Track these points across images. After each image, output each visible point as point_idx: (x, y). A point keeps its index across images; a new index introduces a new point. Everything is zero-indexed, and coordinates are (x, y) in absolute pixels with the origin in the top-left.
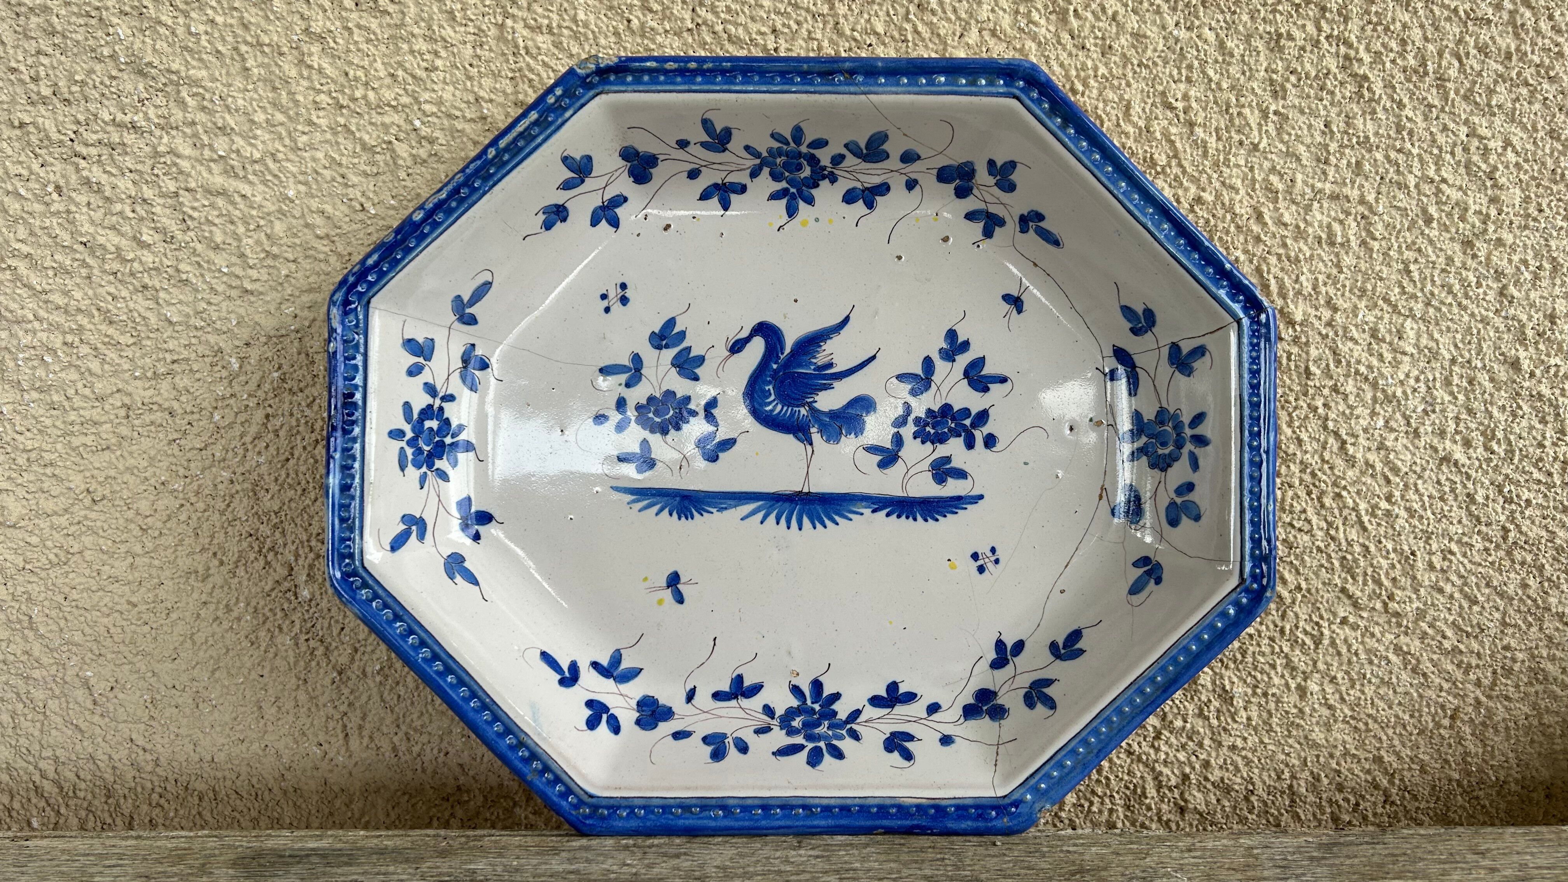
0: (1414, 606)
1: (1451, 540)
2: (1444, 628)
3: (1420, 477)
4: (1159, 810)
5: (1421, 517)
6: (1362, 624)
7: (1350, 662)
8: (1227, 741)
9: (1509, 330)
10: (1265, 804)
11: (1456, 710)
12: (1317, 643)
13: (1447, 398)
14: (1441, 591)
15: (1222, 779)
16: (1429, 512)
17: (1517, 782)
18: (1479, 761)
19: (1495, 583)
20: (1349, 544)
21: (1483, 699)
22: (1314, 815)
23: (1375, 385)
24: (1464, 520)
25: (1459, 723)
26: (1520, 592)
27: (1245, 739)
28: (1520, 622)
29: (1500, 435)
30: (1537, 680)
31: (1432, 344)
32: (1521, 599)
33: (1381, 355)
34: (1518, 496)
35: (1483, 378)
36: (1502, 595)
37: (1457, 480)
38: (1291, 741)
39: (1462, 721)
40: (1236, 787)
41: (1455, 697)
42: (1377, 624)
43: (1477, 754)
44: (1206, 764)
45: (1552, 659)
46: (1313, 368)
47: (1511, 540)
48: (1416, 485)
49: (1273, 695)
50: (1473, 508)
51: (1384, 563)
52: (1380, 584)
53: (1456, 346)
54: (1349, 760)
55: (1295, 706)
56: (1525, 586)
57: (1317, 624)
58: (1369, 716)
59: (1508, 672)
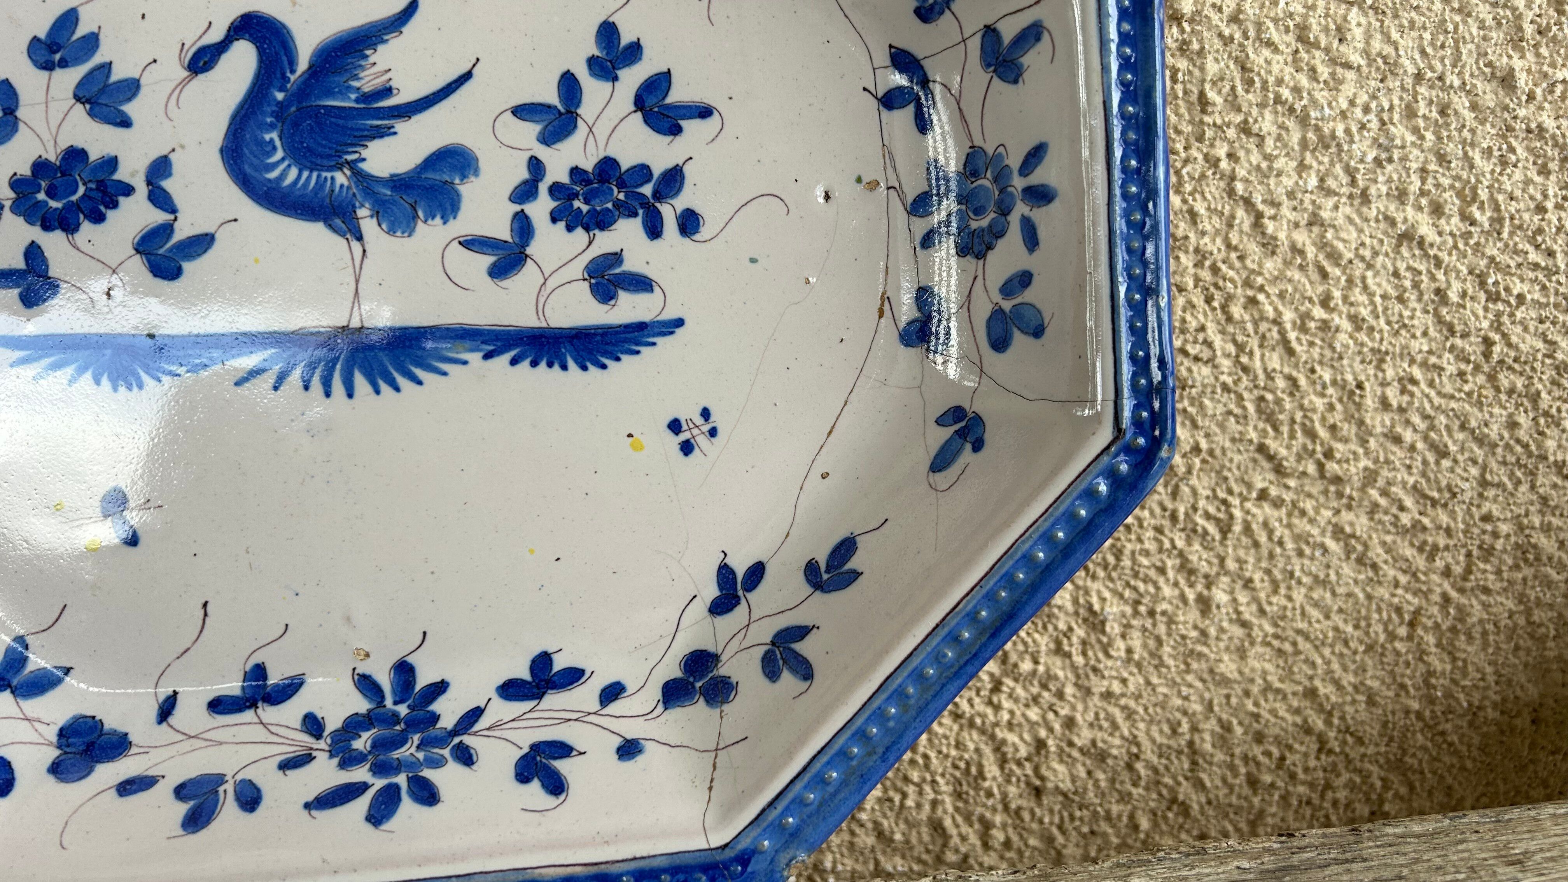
0: (1361, 465)
1: (1412, 361)
2: (1401, 494)
3: (1370, 266)
4: (1005, 795)
5: (1371, 329)
6: (1288, 497)
7: (1271, 556)
8: (1098, 686)
9: (1499, 24)
10: (1156, 771)
11: (1417, 612)
12: (1225, 530)
13: (1410, 138)
14: (1397, 440)
15: (1094, 743)
16: (1382, 321)
17: (1495, 705)
18: (1447, 682)
19: (1473, 424)
20: (1269, 377)
21: (1453, 594)
22: (1224, 780)
23: (1304, 121)
24: (1432, 332)
25: (1420, 632)
26: (1506, 435)
27: (1124, 681)
28: (1505, 479)
29: (1483, 194)
30: (1526, 560)
31: (1389, 50)
32: (1507, 446)
33: (1313, 70)
34: (1507, 289)
35: (1461, 103)
36: (1481, 441)
37: (1422, 268)
38: (1190, 678)
39: (1426, 629)
40: (1115, 752)
41: (1415, 594)
42: (1309, 496)
43: (1443, 673)
44: (1070, 723)
45: (1547, 529)
46: (1211, 95)
47: (1495, 357)
48: (1364, 279)
49: (1164, 613)
50: (1444, 311)
51: (1319, 403)
52: (1311, 434)
53: (1423, 52)
54: (1271, 697)
55: (1195, 627)
56: (1513, 425)
57: (1224, 502)
58: (1299, 632)
59: (1488, 552)
